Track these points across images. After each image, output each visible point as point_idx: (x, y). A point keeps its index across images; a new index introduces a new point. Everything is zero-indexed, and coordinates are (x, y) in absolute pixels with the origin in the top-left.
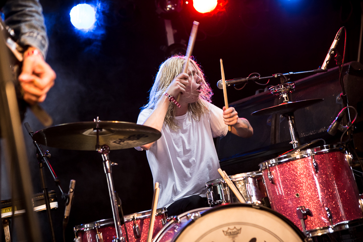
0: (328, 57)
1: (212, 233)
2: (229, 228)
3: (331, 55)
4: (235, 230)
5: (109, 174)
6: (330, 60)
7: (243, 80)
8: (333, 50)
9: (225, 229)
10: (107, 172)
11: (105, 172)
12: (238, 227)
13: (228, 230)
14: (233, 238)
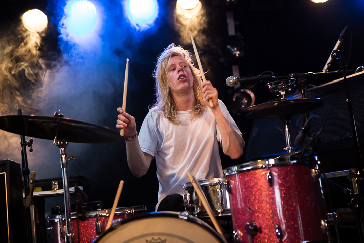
0: (330, 59)
1: (134, 241)
2: (153, 239)
3: (333, 57)
4: (159, 241)
5: (65, 168)
6: (332, 63)
7: (254, 78)
8: (336, 51)
9: (149, 239)
10: (63, 167)
11: (62, 167)
12: (163, 238)
13: (152, 240)
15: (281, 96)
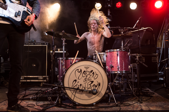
0: (135, 25)
3: (136, 24)
5: (64, 46)
6: (136, 26)
7: (115, 27)
8: (137, 23)
9: (85, 66)
12: (89, 66)
14: (87, 69)
15: (122, 33)
